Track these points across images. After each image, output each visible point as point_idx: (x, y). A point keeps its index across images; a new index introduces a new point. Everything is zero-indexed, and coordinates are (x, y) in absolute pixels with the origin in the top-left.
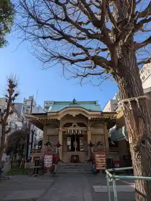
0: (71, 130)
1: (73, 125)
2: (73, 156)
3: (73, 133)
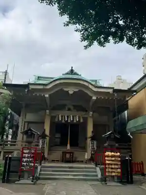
0: (64, 115)
1: (67, 107)
2: (63, 152)
3: (67, 120)
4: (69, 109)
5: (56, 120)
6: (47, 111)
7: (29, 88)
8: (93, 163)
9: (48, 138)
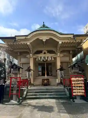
0: (41, 57)
1: (43, 52)
2: (43, 80)
3: (44, 60)
4: (45, 53)
5: (37, 60)
6: (31, 55)
7: (16, 39)
8: (62, 86)
9: (32, 71)
